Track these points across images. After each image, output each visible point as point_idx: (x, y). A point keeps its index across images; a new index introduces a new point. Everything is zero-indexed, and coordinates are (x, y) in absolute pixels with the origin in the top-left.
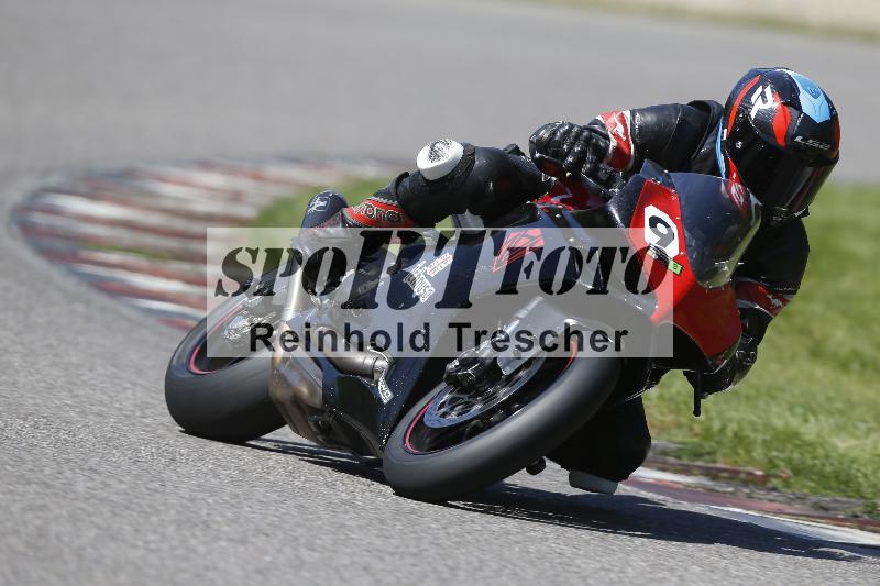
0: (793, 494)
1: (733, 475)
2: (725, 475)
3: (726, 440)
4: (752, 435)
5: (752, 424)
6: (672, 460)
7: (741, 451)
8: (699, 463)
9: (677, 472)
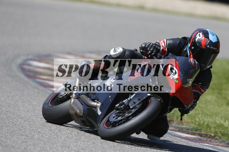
0: (222, 140)
1: (206, 135)
2: (204, 135)
3: (204, 126)
4: (211, 125)
5: (211, 122)
6: (190, 131)
7: (208, 129)
8: (197, 132)
9: (191, 134)
